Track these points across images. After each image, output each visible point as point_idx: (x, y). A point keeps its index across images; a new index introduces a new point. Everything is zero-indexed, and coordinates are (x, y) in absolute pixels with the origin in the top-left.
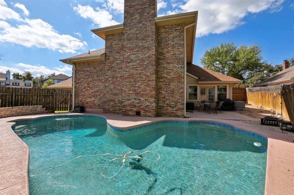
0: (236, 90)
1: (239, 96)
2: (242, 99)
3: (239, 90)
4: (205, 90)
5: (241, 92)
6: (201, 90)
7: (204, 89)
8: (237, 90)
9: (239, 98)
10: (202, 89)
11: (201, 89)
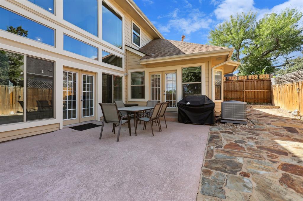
0: (253, 82)
1: (259, 93)
2: (264, 97)
3: (259, 82)
4: (159, 79)
5: (262, 86)
6: (153, 80)
7: (158, 77)
8: (256, 82)
9: (259, 97)
10: (155, 78)
11: (153, 76)
